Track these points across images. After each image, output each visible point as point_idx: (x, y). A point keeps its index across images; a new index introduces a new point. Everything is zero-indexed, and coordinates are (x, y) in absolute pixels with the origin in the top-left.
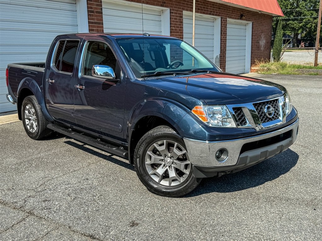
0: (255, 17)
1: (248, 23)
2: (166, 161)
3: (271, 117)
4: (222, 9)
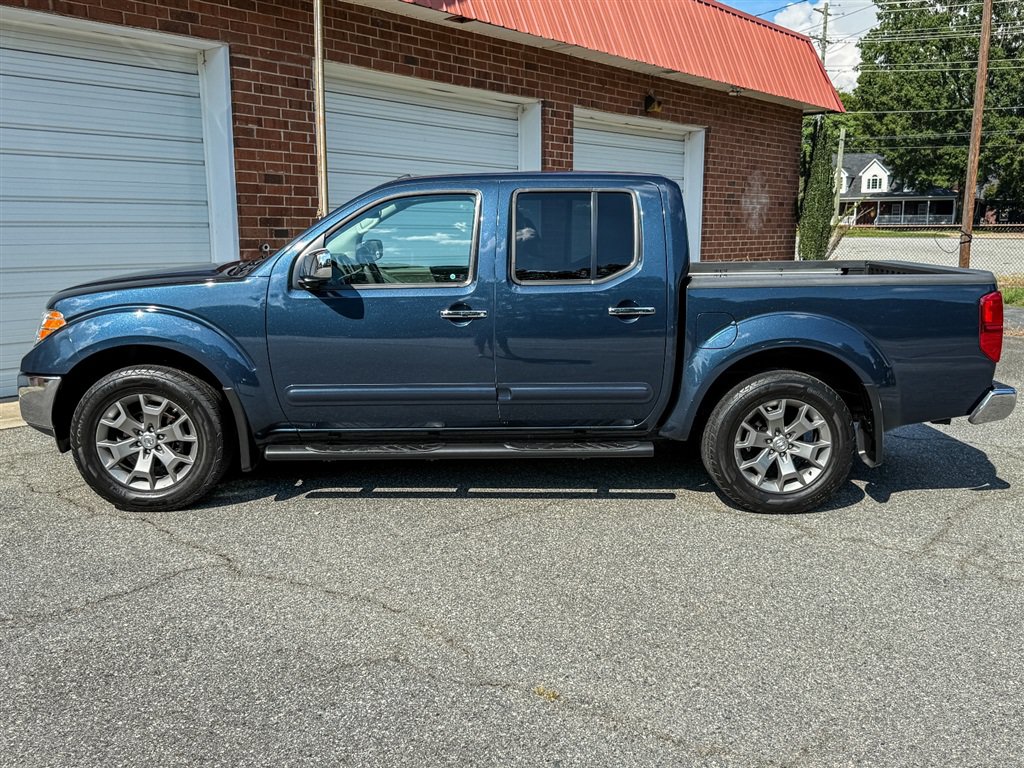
0: (719, 109)
1: (690, 133)
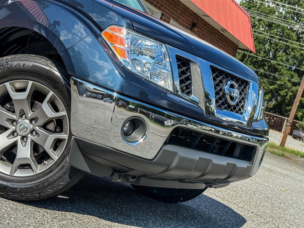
0: (213, 36)
2: (19, 124)
3: (233, 103)
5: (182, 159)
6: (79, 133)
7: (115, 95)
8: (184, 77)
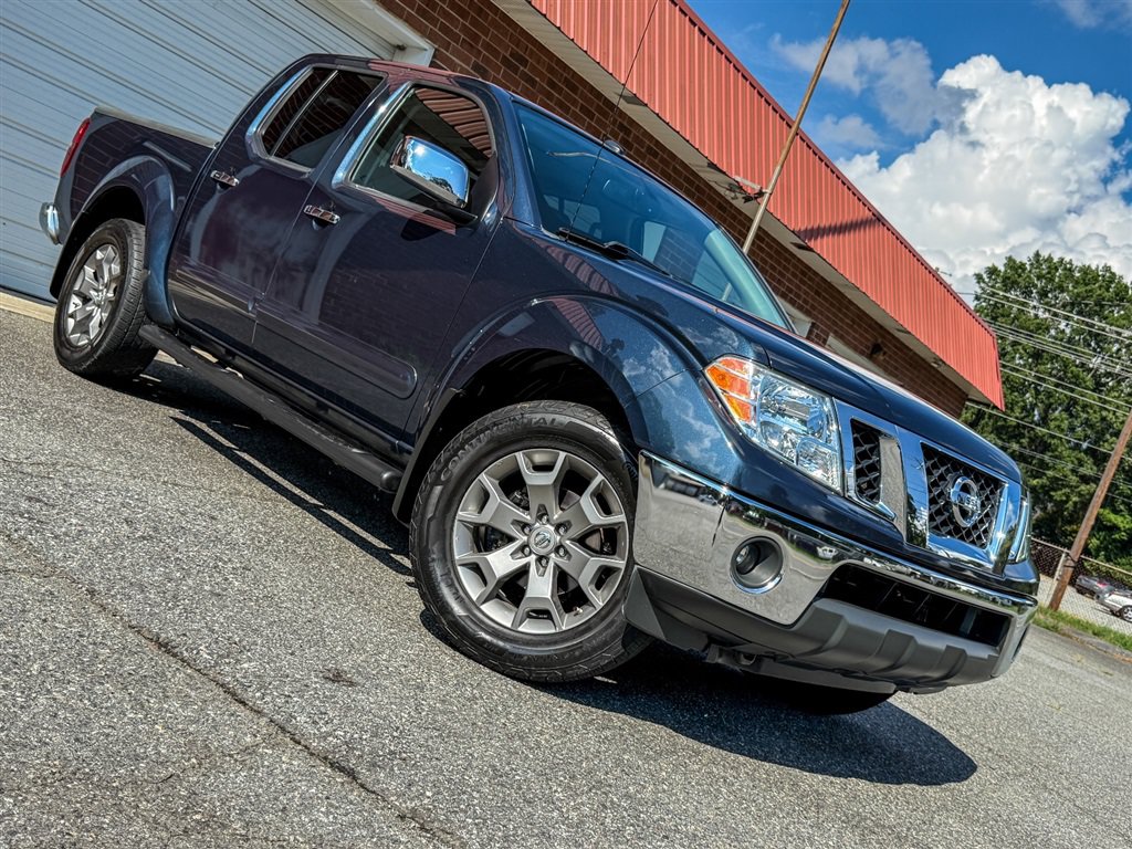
0: (916, 372)
3: (966, 524)
4: (824, 298)
5: (852, 630)
6: (647, 558)
7: (724, 491)
8: (865, 463)
